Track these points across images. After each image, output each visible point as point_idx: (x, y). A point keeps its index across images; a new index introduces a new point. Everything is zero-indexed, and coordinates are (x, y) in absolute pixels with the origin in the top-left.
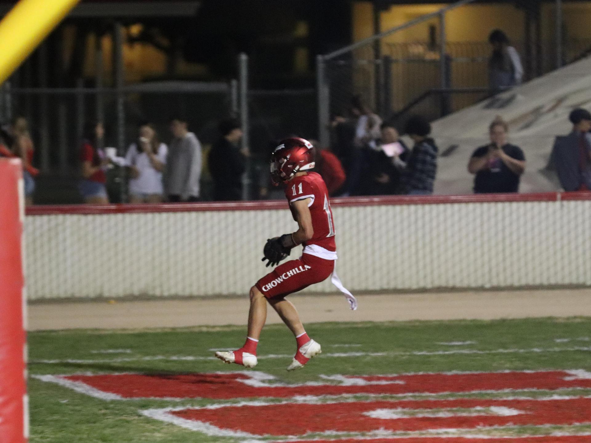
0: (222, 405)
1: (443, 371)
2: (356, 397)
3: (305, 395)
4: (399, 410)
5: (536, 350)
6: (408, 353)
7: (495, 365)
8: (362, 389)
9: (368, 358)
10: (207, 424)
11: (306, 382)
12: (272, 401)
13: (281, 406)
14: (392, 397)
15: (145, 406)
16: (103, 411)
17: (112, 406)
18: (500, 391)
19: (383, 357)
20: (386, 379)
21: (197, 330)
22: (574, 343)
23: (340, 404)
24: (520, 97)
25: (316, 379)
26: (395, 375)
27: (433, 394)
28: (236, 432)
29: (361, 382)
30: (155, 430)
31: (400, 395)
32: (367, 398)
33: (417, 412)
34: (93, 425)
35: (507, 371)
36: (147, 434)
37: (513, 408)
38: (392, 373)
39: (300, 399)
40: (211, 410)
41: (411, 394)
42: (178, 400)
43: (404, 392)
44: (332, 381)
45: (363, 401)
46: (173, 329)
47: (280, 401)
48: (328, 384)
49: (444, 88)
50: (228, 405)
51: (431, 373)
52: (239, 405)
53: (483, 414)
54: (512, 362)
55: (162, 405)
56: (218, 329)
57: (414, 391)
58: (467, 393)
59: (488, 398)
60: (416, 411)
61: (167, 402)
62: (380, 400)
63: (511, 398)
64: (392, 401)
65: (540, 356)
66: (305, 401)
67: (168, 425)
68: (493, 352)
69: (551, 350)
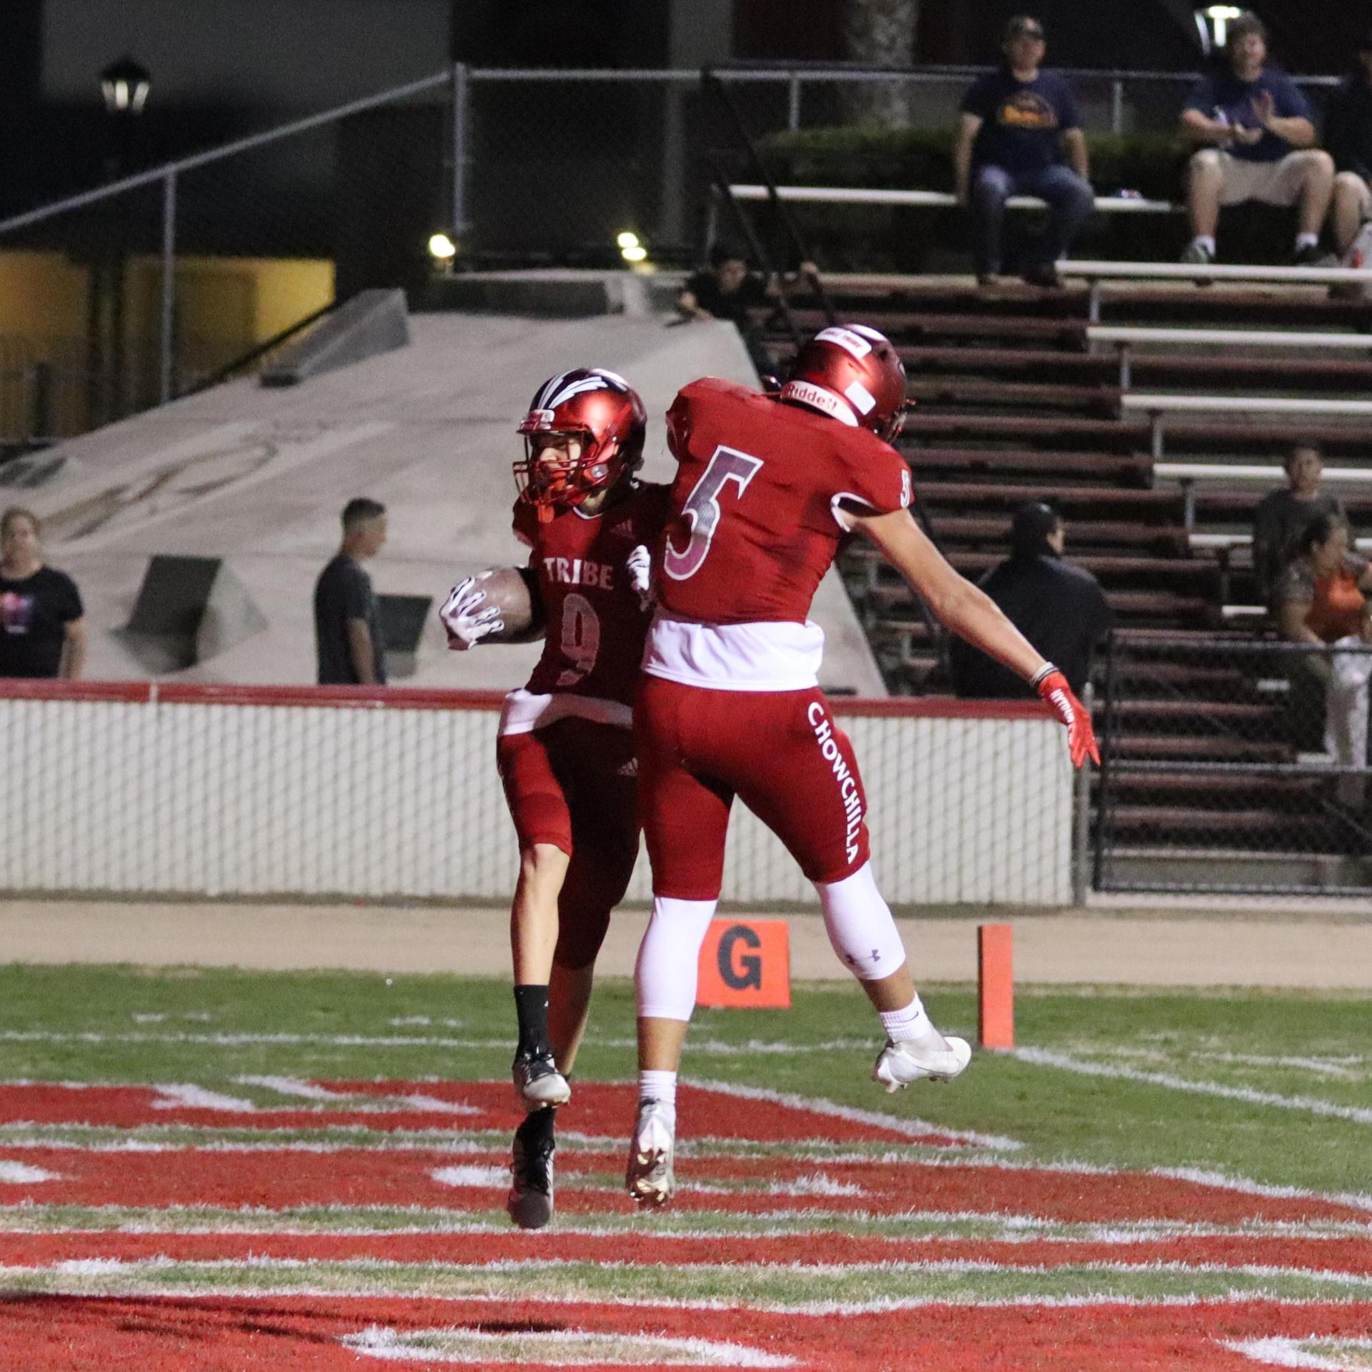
5: (91, 1037)
18: (7, 1126)
22: (174, 1024)
24: (73, 464)
37: (36, 1166)
54: (34, 1061)
63: (31, 1143)
65: (102, 1051)
69: (126, 1039)
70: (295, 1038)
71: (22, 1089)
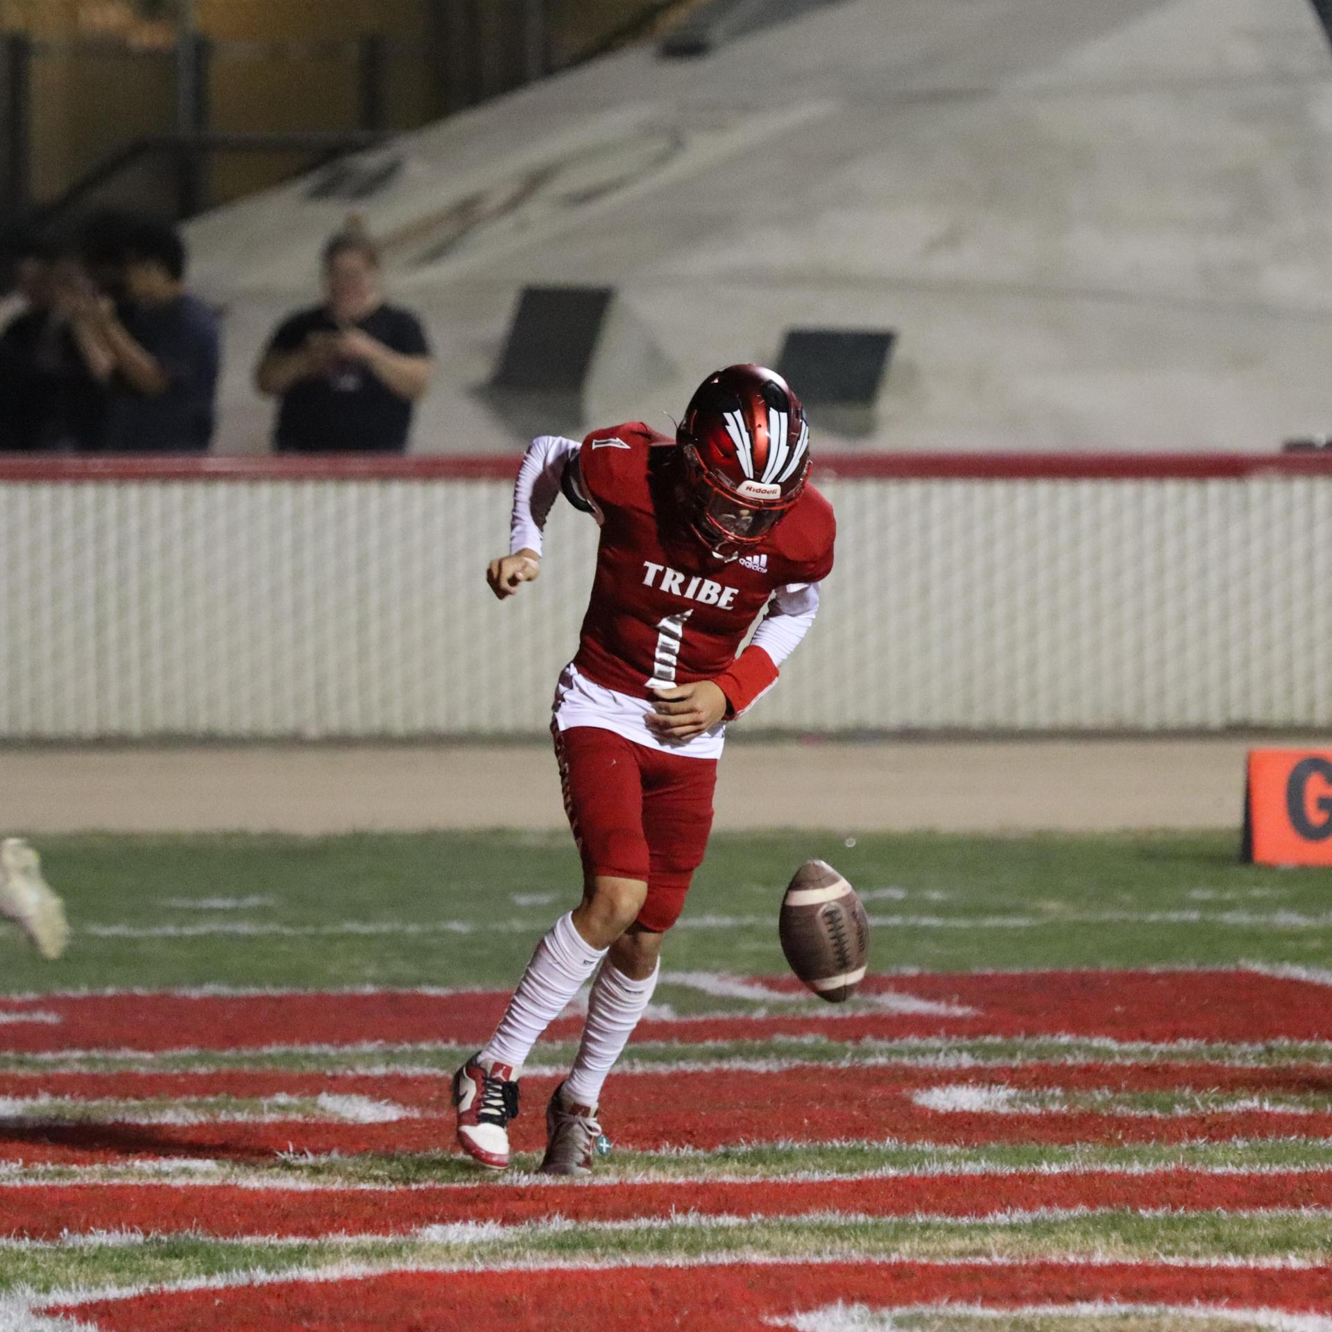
1: (180, 984)
4: (45, 1100)
5: (456, 926)
7: (333, 969)
14: (21, 1063)
18: (348, 1049)
20: (4, 1006)
24: (415, 169)
26: (30, 996)
27: (148, 1056)
31: (48, 1056)
33: (99, 1109)
35: (369, 989)
37: (385, 1101)
38: (21, 989)
41: (78, 1054)
43: (59, 1047)
51: (139, 991)
53: (295, 1117)
54: (383, 960)
57: (87, 1046)
58: (247, 1052)
59: (311, 1068)
60: (95, 1103)
63: (379, 1070)
64: (22, 1072)
65: (471, 945)
68: (327, 929)
69: (502, 927)
70: (727, 921)
71: (366, 999)
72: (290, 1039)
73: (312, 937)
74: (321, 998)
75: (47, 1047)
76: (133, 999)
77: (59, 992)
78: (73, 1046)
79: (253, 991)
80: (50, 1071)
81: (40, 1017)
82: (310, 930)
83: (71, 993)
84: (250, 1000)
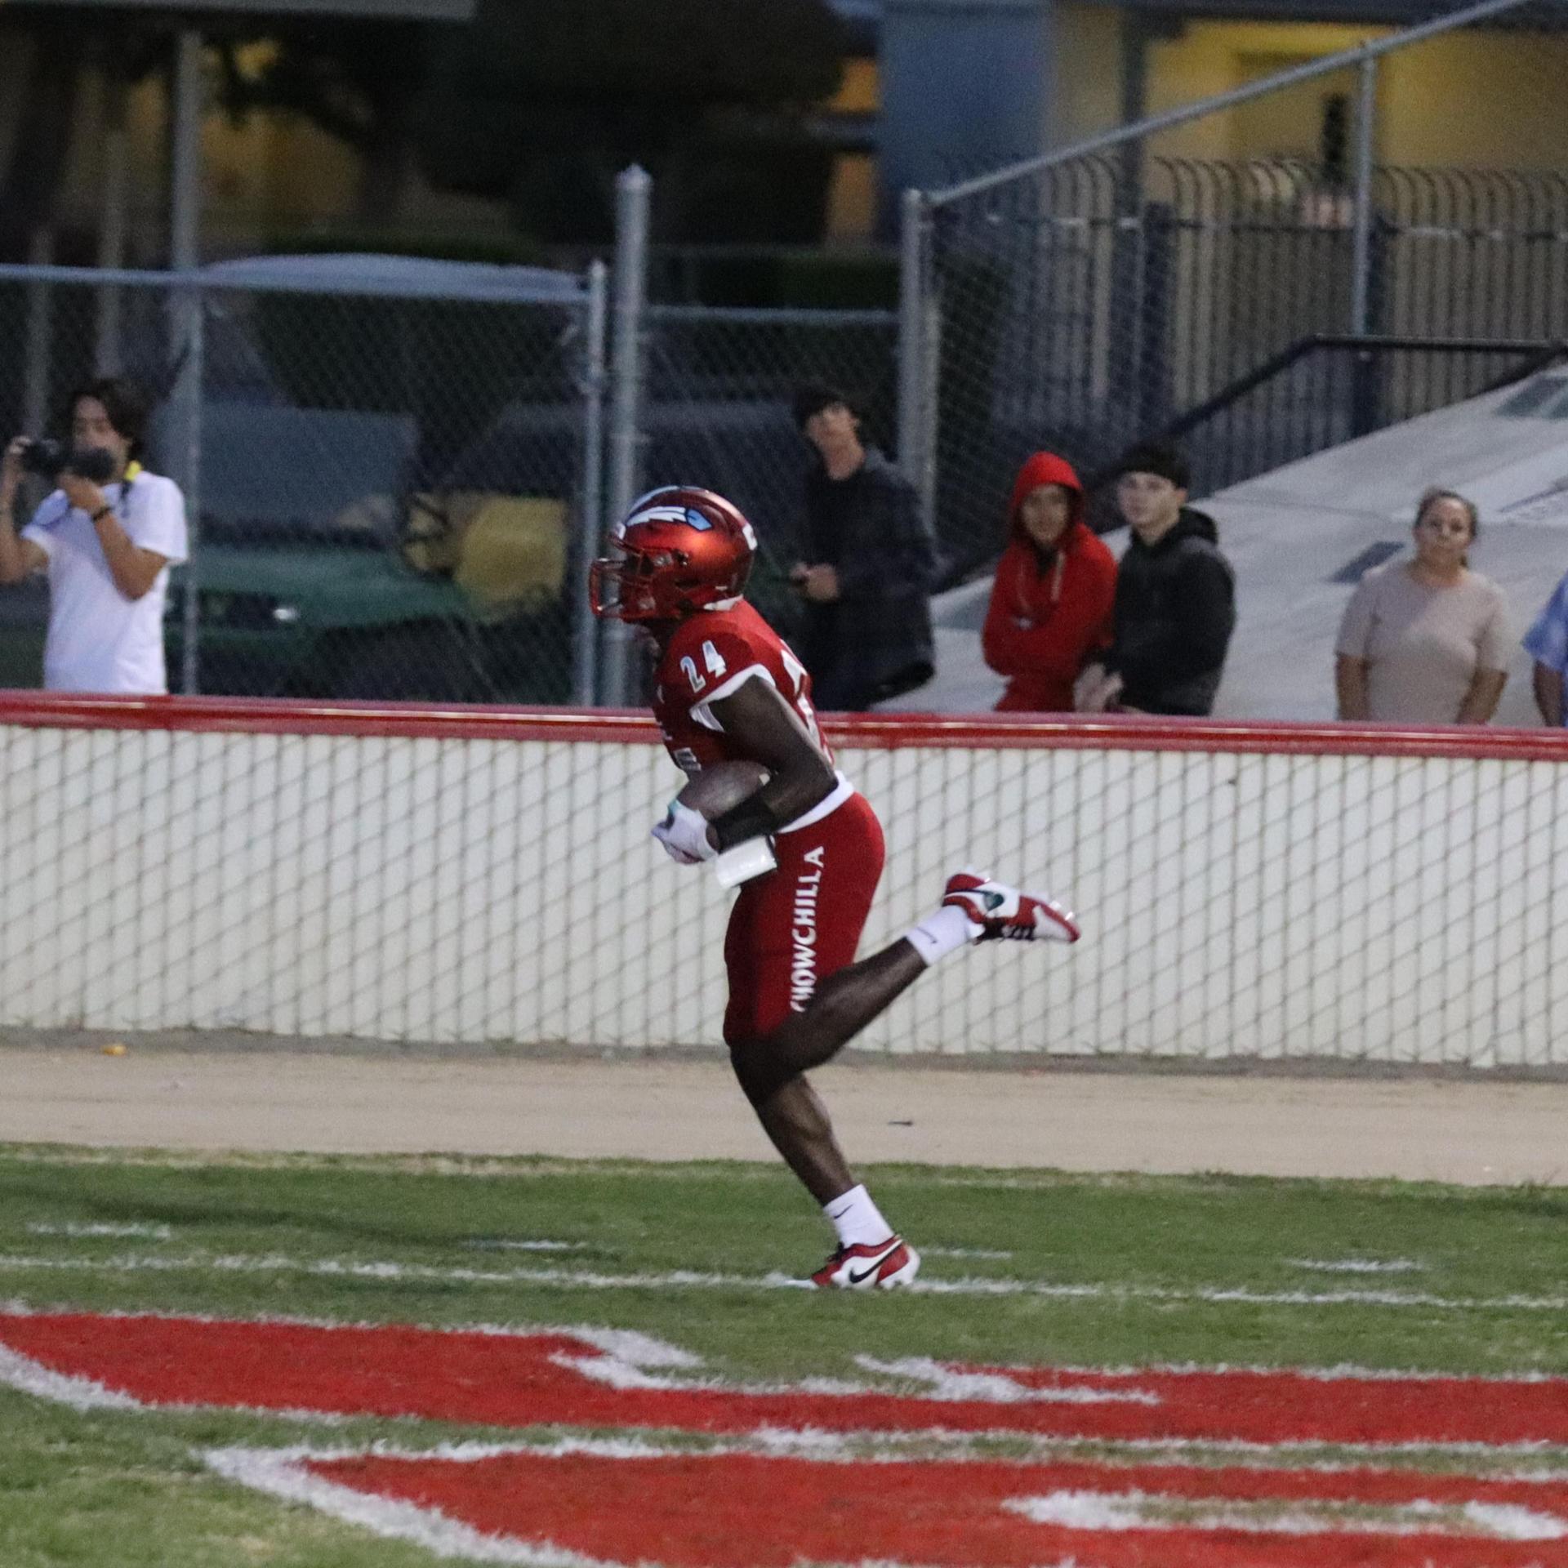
0: (494, 1450)
1: (1302, 1362)
2: (978, 1444)
3: (798, 1428)
4: (1136, 1497)
6: (1177, 1294)
7: (1493, 1351)
8: (1008, 1415)
9: (1034, 1305)
10: (436, 1513)
11: (804, 1377)
12: (676, 1441)
13: (706, 1465)
14: (1111, 1452)
15: (212, 1437)
16: (62, 1447)
17: (93, 1428)
18: (1506, 1448)
19: (1086, 1302)
20: (1095, 1383)
21: (417, 1168)
23: (924, 1466)
25: (840, 1369)
26: (1127, 1370)
27: (1265, 1448)
28: (536, 1547)
29: (1001, 1390)
30: (241, 1529)
31: (1142, 1444)
32: (1023, 1449)
33: (1203, 1512)
34: (20, 1495)
35: (1535, 1377)
36: (212, 1537)
37: (1546, 1514)
38: (1115, 1362)
39: (775, 1440)
40: (450, 1465)
41: (1181, 1443)
42: (333, 1419)
43: (1158, 1434)
44: (899, 1380)
45: (1006, 1459)
46: (333, 1159)
47: (703, 1444)
48: (885, 1389)
49: (1359, 330)
50: (516, 1448)
51: (1257, 1369)
52: (558, 1451)
53: (1435, 1528)
54: (1553, 1343)
55: (273, 1437)
56: (493, 1169)
57: (1192, 1434)
58: (1381, 1447)
59: (1459, 1470)
60: (1197, 1504)
61: (291, 1426)
62: (1068, 1457)
63: (1542, 1476)
64: (1113, 1463)
66: (795, 1447)
67: (293, 1509)
68: (1488, 1303)
72: (1436, 1436)
73: (1472, 1310)
74: (1476, 1387)
75: (1142, 1433)
76: (1249, 1379)
77: (1160, 1368)
78: (1174, 1434)
79: (1394, 1374)
80: (1146, 1463)
81: (1135, 1396)
82: (1468, 1303)
83: (1176, 1369)
84: (1389, 1385)
